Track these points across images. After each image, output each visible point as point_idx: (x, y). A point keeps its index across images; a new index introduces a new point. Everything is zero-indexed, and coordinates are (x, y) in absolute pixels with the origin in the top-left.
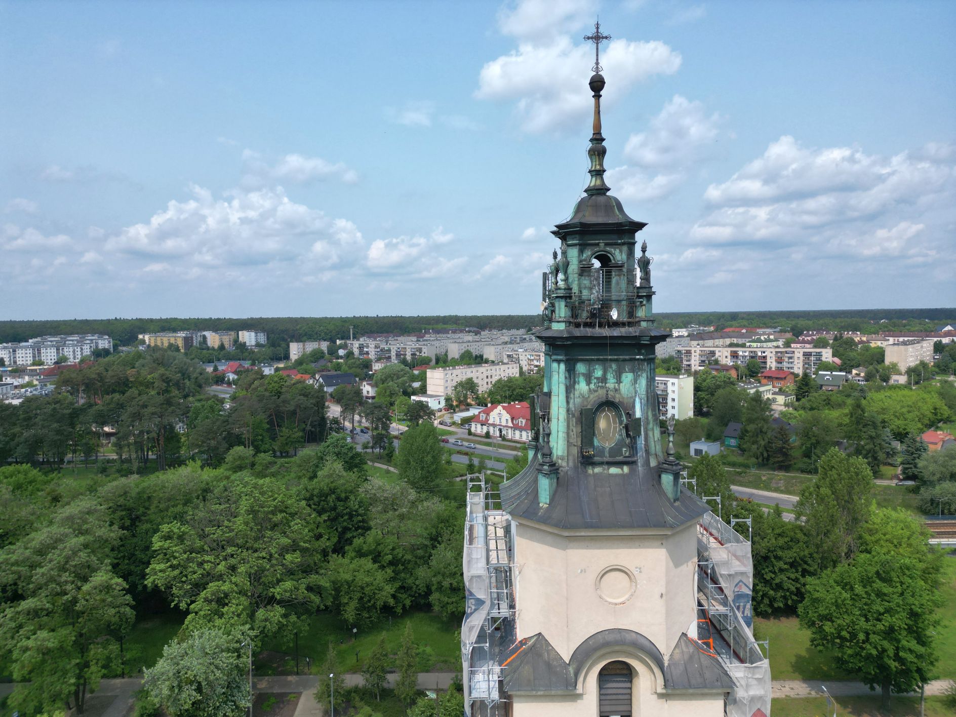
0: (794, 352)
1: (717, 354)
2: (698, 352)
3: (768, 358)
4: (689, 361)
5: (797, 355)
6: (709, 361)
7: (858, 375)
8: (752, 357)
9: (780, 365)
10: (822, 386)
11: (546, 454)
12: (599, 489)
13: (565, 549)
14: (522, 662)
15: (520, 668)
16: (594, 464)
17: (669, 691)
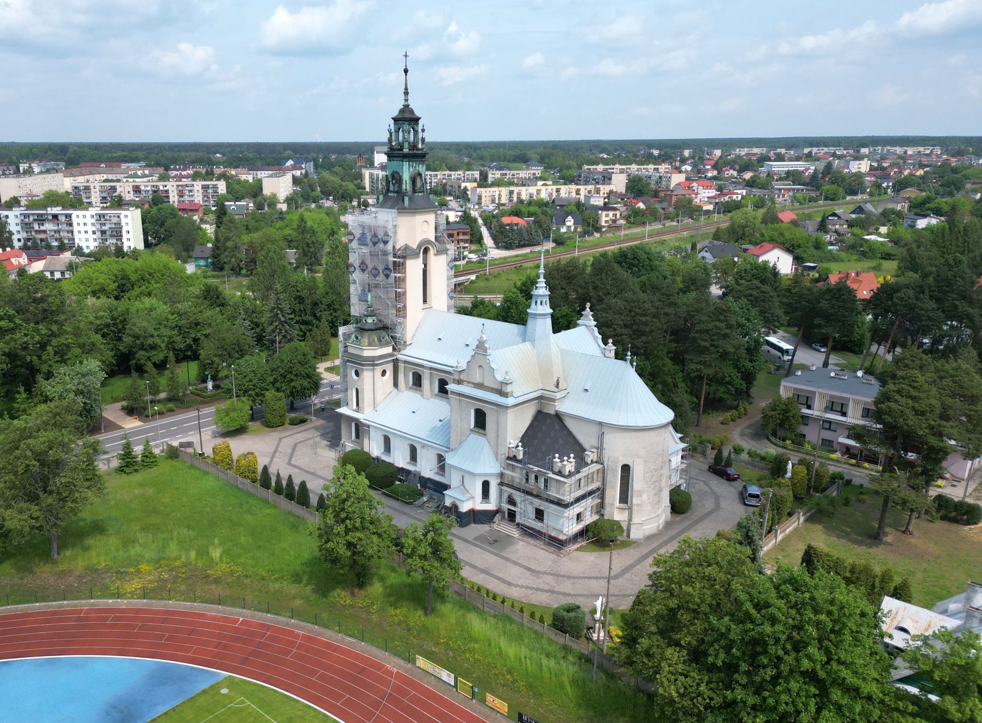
0: (193, 185)
1: (119, 190)
3: (170, 192)
5: (196, 188)
6: (111, 197)
8: (154, 192)
9: (182, 199)
11: (406, 190)
12: (418, 199)
13: (415, 216)
14: (406, 250)
15: (407, 252)
16: (416, 192)
17: (437, 253)
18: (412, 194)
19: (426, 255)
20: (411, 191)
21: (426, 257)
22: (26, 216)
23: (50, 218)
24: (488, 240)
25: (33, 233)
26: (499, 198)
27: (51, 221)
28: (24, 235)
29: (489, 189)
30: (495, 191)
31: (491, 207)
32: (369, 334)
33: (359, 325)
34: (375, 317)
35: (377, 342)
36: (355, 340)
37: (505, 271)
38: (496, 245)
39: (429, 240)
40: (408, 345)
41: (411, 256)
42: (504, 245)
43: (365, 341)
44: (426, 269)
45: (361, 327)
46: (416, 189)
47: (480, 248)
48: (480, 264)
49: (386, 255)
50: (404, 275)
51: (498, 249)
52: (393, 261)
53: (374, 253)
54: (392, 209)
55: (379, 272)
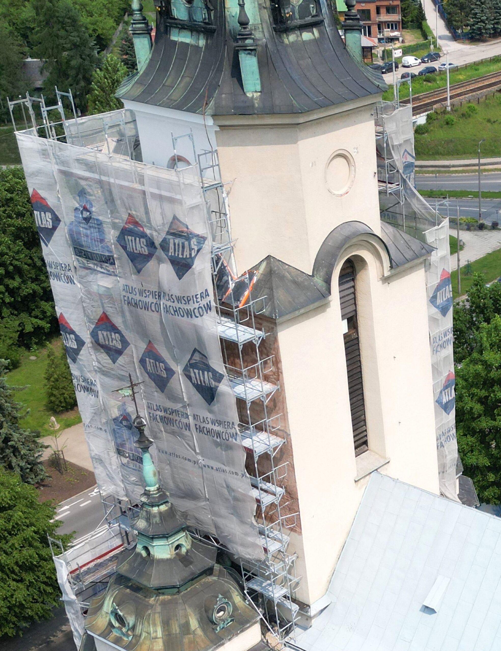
11: (244, 23)
12: (301, 62)
13: (295, 142)
14: (271, 289)
15: (275, 294)
16: (287, 30)
17: (393, 271)
18: (272, 38)
19: (351, 284)
20: (265, 26)
21: (352, 290)
32: (164, 604)
33: (124, 568)
34: (183, 534)
35: (199, 632)
36: (116, 624)
37: (481, 100)
38: (450, 32)
39: (361, 227)
40: (315, 616)
41: (297, 313)
42: (467, 34)
43: (153, 635)
44: (354, 336)
45: (132, 576)
46: (287, 12)
47: (421, 41)
48: (429, 84)
49: (189, 314)
50: (276, 387)
51: (456, 41)
52: (222, 340)
53: (143, 299)
54: (192, 110)
55: (170, 372)
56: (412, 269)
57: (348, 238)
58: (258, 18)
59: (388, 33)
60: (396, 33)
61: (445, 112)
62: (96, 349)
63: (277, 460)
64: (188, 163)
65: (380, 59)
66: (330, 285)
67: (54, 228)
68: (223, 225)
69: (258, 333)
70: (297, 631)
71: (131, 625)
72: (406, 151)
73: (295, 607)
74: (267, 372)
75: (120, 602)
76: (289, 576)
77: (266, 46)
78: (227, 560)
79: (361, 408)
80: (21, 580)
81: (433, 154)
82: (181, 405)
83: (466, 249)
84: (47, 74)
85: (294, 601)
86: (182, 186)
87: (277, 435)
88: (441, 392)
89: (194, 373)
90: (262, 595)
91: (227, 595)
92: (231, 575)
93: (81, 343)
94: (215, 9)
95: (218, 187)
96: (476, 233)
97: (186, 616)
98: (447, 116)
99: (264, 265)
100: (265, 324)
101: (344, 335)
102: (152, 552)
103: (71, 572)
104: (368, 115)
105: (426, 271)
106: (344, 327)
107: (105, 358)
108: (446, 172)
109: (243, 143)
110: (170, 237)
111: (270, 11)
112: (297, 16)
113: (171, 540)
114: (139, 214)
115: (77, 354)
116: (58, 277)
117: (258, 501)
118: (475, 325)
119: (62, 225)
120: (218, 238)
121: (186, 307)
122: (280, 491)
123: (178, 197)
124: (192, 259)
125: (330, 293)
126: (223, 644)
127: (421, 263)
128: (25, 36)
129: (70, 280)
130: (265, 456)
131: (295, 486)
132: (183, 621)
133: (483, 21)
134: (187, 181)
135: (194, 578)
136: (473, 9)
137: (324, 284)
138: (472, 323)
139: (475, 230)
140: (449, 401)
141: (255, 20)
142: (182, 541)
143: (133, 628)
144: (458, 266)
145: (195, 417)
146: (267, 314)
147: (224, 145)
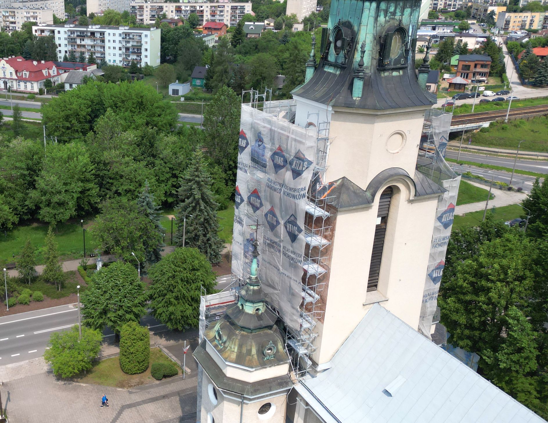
0: (224, 6)
1: (165, 9)
2: (149, 7)
3: (205, 12)
4: (141, 15)
5: (226, 8)
6: (158, 15)
7: (269, 24)
8: (192, 11)
9: (213, 18)
10: (247, 34)
11: (361, 65)
12: (388, 86)
13: (373, 123)
14: (340, 193)
15: (341, 196)
16: (384, 70)
17: (416, 198)
18: (375, 73)
19: (389, 200)
20: (372, 67)
21: (388, 203)
22: (72, 32)
23: (89, 34)
24: (511, 74)
25: (76, 47)
26: (531, 24)
27: (89, 37)
28: (69, 48)
29: (521, 14)
30: (527, 16)
31: (520, 34)
32: (242, 336)
33: (229, 312)
34: (262, 304)
35: (255, 356)
36: (218, 338)
37: (530, 119)
38: (520, 80)
39: (401, 171)
40: (320, 372)
41: (351, 208)
42: (532, 82)
43: (233, 350)
44: (384, 227)
45: (232, 317)
46: (386, 62)
47: (500, 84)
48: (498, 107)
49: (294, 197)
50: (329, 243)
51: (523, 85)
52: (307, 213)
53: (274, 186)
54: (323, 102)
55: (278, 223)
56: (429, 199)
57: (391, 176)
58: (370, 64)
59: (478, 78)
60: (484, 78)
61: (503, 122)
62: (248, 205)
63: (320, 280)
64: (315, 126)
65: (469, 90)
66: (374, 197)
67: (246, 147)
68: (324, 158)
69: (326, 213)
70: (308, 376)
71: (224, 340)
72: (443, 136)
73: (310, 363)
74: (327, 234)
75: (222, 328)
76: (311, 344)
77: (370, 77)
78: (282, 325)
79: (378, 266)
80: (192, 305)
81: (489, 144)
82: (278, 240)
83: (495, 199)
84: (286, 83)
85: (311, 359)
86: (307, 136)
87: (323, 267)
88: (433, 271)
89: (289, 226)
90: (294, 350)
91: (275, 343)
92: (281, 333)
93: (242, 200)
94: (349, 58)
95: (326, 139)
96: (505, 192)
97: (251, 346)
98: (504, 125)
99: (340, 181)
100: (332, 210)
101: (377, 225)
102: (244, 308)
103: (206, 306)
104: (421, 115)
105: (438, 202)
106: (379, 221)
107: (251, 210)
108: (494, 155)
109: (345, 121)
110: (295, 159)
111: (377, 61)
112: (392, 64)
113: (255, 305)
114: (284, 146)
115: (239, 205)
116: (241, 169)
117: (303, 298)
118: (480, 241)
119: (249, 146)
120: (320, 164)
121: (293, 193)
122: (317, 297)
123: (304, 141)
124: (302, 171)
125: (373, 202)
126: (266, 368)
127: (436, 197)
128: (282, 65)
129: (246, 172)
130: (313, 276)
131: (326, 297)
132: (249, 348)
133: (545, 76)
134: (310, 134)
135: (261, 328)
136: (539, 70)
137: (371, 197)
138: (479, 240)
139: (505, 190)
140: (438, 277)
141: (368, 64)
142: (261, 308)
143: (225, 343)
144: (486, 207)
145: (284, 247)
146: (334, 205)
147: (335, 120)
